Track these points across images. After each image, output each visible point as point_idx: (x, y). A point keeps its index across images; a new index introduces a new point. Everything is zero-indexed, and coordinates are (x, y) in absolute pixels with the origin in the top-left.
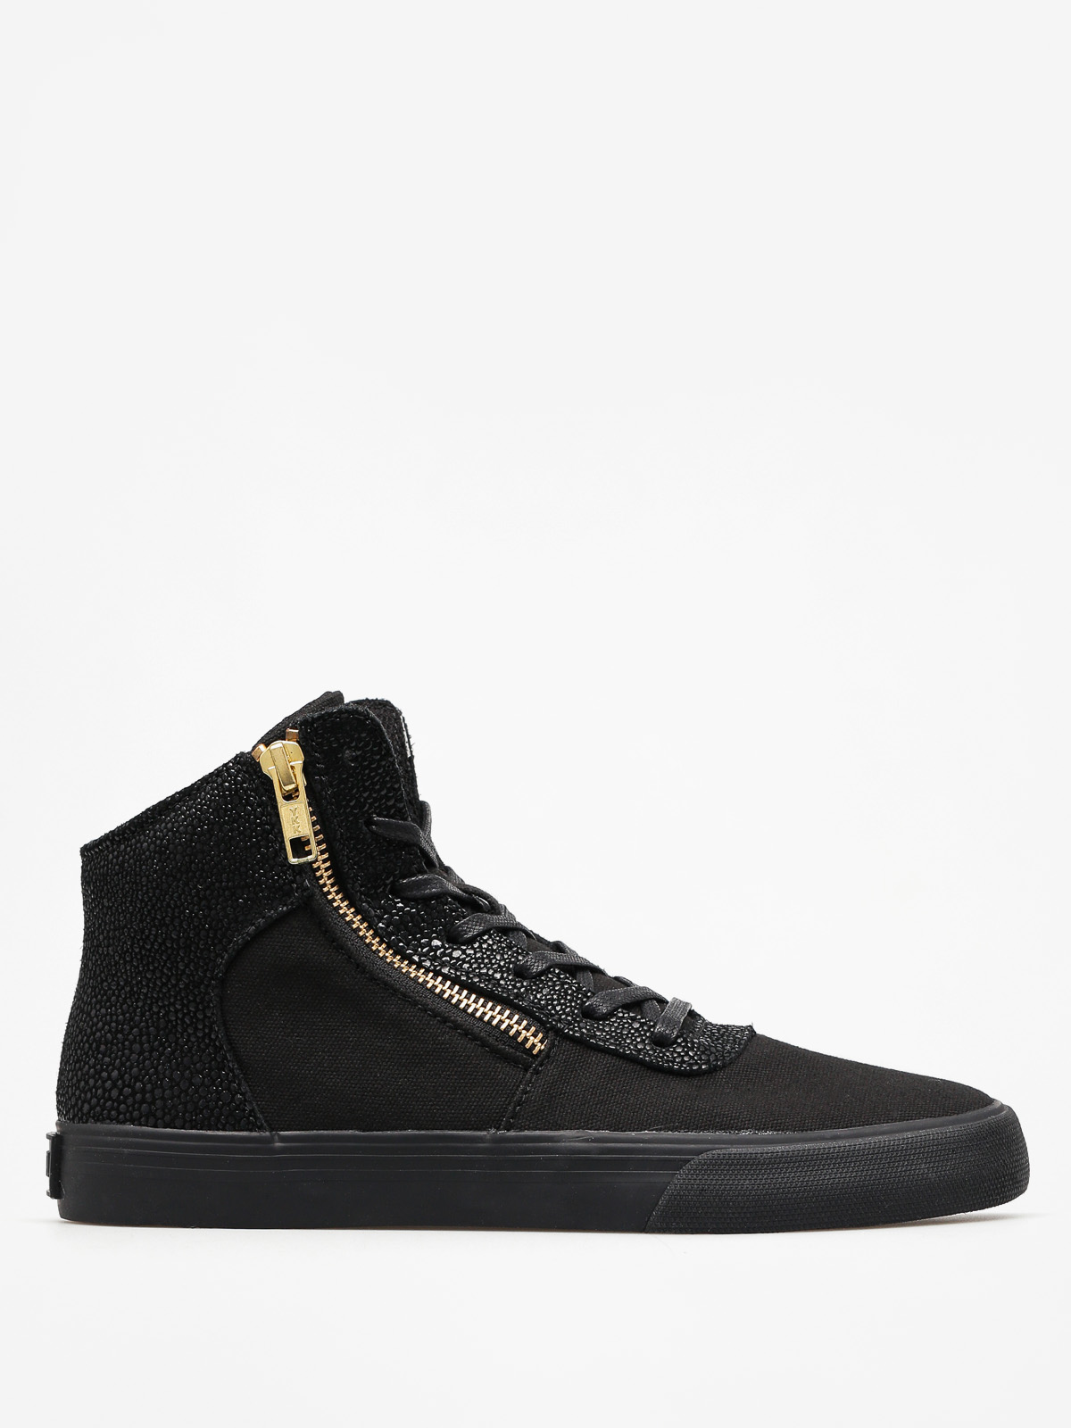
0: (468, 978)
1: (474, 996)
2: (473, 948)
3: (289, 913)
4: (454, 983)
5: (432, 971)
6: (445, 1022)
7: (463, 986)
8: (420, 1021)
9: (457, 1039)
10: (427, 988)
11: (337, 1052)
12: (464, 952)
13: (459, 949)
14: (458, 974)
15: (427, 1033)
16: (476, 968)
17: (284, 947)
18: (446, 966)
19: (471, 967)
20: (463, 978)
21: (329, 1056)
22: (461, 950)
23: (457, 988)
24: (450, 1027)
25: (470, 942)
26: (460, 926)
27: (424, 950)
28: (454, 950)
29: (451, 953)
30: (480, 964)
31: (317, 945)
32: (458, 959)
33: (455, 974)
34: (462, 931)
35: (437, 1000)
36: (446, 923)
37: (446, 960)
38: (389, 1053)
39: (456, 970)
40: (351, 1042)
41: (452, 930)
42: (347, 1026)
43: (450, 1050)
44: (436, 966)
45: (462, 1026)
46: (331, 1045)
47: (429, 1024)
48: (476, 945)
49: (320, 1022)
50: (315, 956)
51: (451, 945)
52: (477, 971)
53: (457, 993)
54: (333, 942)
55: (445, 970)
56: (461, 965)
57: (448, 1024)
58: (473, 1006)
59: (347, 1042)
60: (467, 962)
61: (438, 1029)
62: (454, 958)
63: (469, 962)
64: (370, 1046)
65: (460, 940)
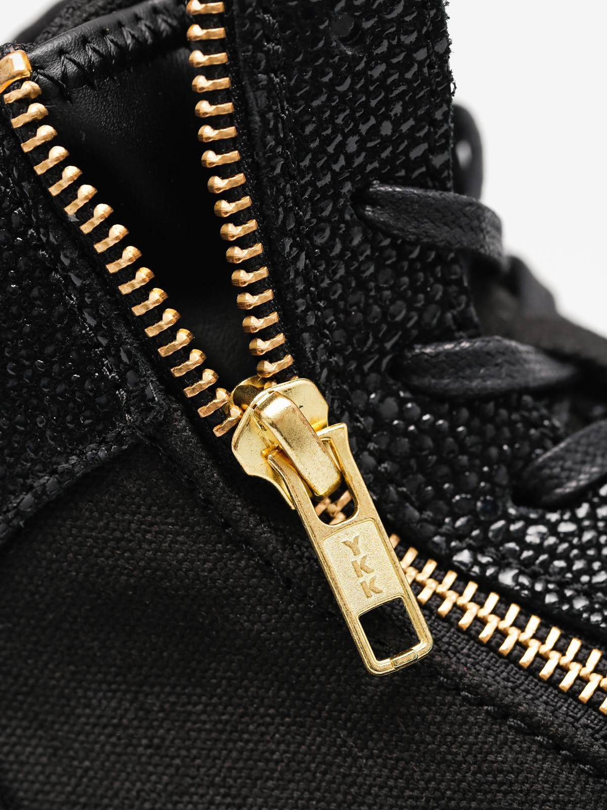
0: (563, 599)
1: (575, 645)
2: (574, 519)
3: (114, 460)
4: (528, 609)
5: (475, 579)
6: (505, 717)
7: (549, 618)
8: (445, 716)
9: (535, 760)
10: (459, 629)
11: (243, 786)
12: (553, 528)
13: (541, 521)
14: (539, 587)
15: (461, 745)
16: (581, 572)
17: (106, 541)
18: (509, 566)
19: (569, 568)
20: (550, 599)
21: (225, 796)
22: (547, 523)
23: (534, 622)
24: (518, 730)
25: (569, 503)
26: (544, 465)
27: (459, 523)
28: (530, 522)
29: (523, 532)
30: (591, 560)
31: (188, 535)
32: (538, 549)
33: (531, 589)
34: (551, 477)
35: (486, 658)
36: (515, 455)
37: (512, 551)
38: (369, 793)
39: (534, 577)
40: (277, 762)
41: (525, 475)
42: (268, 725)
43: (516, 787)
44: (484, 567)
45: (546, 726)
46: (230, 769)
47: (465, 722)
48: (583, 511)
49: (204, 712)
50: (180, 562)
51: (523, 510)
52: (585, 579)
53: (534, 637)
54: (226, 525)
55: (507, 578)
56: (546, 565)
57: (511, 722)
58: (575, 670)
59: (268, 761)
60: (560, 557)
61: (489, 733)
62: (529, 546)
63: (565, 556)
64: (324, 773)
65: (545, 498)
